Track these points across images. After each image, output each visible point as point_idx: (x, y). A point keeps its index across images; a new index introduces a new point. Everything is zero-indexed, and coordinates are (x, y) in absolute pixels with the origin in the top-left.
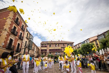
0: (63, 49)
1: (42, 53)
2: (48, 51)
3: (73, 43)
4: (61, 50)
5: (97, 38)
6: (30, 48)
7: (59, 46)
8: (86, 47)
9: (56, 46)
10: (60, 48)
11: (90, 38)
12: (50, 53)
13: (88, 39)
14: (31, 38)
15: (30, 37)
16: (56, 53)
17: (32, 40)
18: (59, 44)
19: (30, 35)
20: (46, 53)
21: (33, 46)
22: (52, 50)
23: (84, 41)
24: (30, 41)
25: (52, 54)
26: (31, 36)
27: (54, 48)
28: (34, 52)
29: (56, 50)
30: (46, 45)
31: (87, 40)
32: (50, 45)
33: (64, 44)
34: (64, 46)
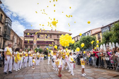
0: (56, 42)
1: (26, 46)
2: (35, 44)
3: (70, 35)
5: (101, 30)
6: (7, 38)
7: (51, 37)
8: (86, 41)
9: (47, 38)
10: (53, 40)
11: (93, 30)
12: (38, 46)
13: (90, 31)
14: (7, 23)
15: (7, 21)
16: (46, 47)
17: (9, 25)
18: (51, 34)
19: (6, 17)
20: (31, 46)
21: (12, 36)
22: (41, 43)
23: (85, 33)
24: (6, 27)
25: (40, 47)
26: (7, 19)
27: (44, 40)
28: (14, 44)
30: (32, 35)
31: (89, 33)
32: (39, 35)
33: (58, 35)
34: (58, 37)
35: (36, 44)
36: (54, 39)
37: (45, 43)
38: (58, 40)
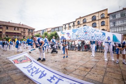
3: (34, 29)
4: (21, 34)
7: (18, 30)
9: (15, 30)
10: (20, 32)
16: (14, 37)
18: (18, 28)
22: (10, 33)
23: (44, 30)
27: (12, 31)
29: (15, 33)
30: (1, 27)
32: (7, 27)
33: (24, 29)
34: (24, 30)
35: (4, 34)
37: (13, 34)
38: (24, 33)
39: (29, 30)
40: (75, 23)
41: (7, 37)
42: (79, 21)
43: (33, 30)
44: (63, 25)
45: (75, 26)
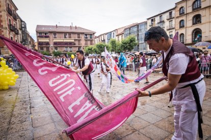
0: (77, 43)
1: (42, 48)
2: (52, 45)
3: (94, 34)
4: (75, 44)
6: (26, 43)
7: (70, 37)
9: (65, 37)
10: (73, 41)
14: (24, 28)
16: (65, 49)
18: (70, 33)
20: (48, 48)
22: (59, 44)
23: (111, 32)
25: (59, 49)
27: (62, 41)
29: (66, 43)
31: (114, 32)
32: (55, 33)
33: (79, 34)
34: (79, 37)
36: (75, 40)
37: (63, 44)
38: (79, 40)
39: (86, 35)
40: (173, 12)
41: (57, 49)
42: (182, 7)
43: (92, 34)
44: (148, 19)
45: (174, 20)
